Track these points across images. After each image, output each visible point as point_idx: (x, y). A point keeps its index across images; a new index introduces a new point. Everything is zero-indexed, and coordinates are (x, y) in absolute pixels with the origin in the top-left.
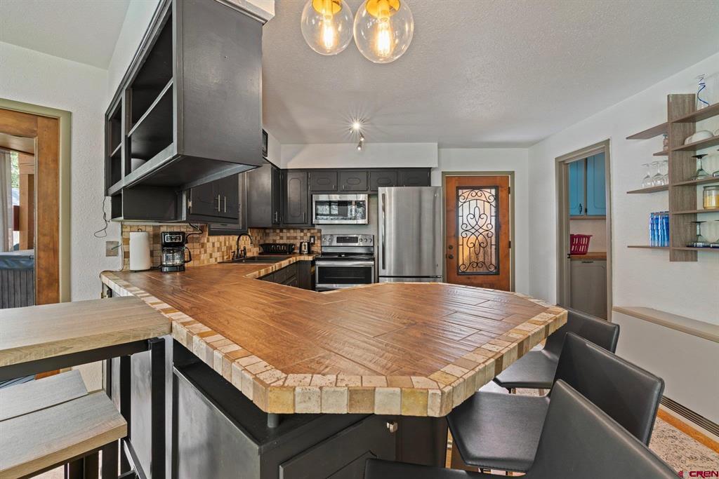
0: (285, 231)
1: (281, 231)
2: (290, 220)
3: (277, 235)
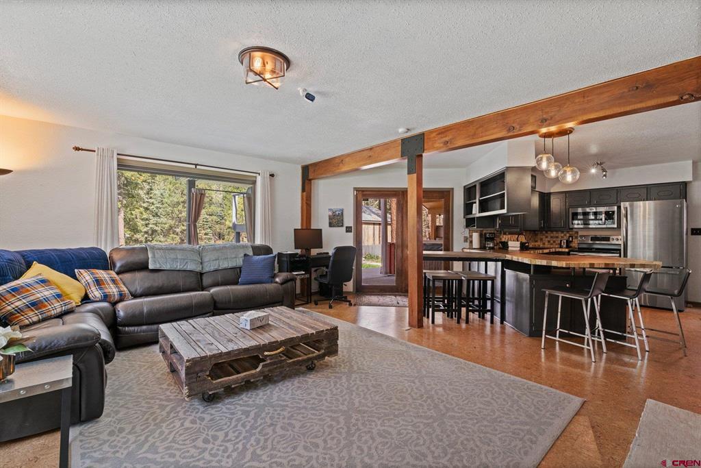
0: (549, 232)
1: (546, 232)
2: (552, 225)
3: (544, 235)
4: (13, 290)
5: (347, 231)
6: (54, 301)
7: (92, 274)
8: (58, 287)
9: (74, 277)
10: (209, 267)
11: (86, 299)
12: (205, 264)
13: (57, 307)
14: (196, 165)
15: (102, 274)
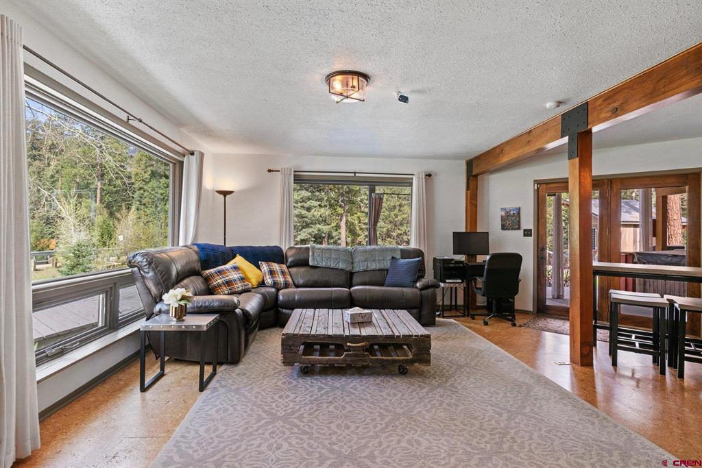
4: (218, 272)
5: (525, 235)
6: (238, 282)
7: (269, 266)
8: (244, 273)
9: (259, 268)
10: (359, 266)
11: (262, 284)
12: (355, 265)
13: (239, 286)
14: (355, 173)
15: (276, 266)
